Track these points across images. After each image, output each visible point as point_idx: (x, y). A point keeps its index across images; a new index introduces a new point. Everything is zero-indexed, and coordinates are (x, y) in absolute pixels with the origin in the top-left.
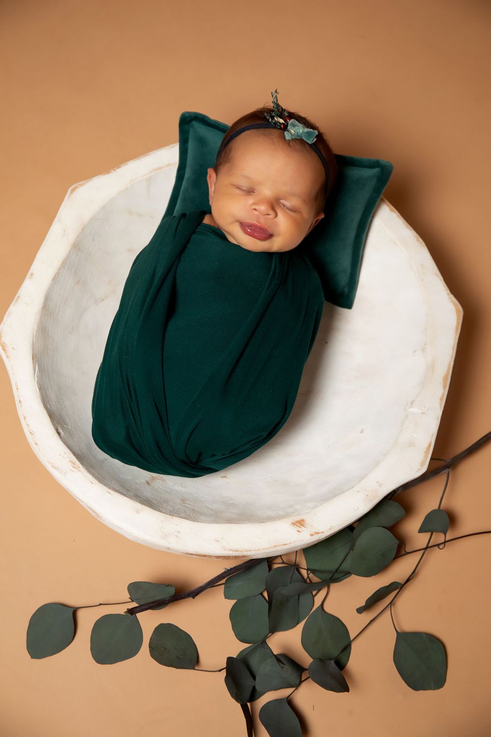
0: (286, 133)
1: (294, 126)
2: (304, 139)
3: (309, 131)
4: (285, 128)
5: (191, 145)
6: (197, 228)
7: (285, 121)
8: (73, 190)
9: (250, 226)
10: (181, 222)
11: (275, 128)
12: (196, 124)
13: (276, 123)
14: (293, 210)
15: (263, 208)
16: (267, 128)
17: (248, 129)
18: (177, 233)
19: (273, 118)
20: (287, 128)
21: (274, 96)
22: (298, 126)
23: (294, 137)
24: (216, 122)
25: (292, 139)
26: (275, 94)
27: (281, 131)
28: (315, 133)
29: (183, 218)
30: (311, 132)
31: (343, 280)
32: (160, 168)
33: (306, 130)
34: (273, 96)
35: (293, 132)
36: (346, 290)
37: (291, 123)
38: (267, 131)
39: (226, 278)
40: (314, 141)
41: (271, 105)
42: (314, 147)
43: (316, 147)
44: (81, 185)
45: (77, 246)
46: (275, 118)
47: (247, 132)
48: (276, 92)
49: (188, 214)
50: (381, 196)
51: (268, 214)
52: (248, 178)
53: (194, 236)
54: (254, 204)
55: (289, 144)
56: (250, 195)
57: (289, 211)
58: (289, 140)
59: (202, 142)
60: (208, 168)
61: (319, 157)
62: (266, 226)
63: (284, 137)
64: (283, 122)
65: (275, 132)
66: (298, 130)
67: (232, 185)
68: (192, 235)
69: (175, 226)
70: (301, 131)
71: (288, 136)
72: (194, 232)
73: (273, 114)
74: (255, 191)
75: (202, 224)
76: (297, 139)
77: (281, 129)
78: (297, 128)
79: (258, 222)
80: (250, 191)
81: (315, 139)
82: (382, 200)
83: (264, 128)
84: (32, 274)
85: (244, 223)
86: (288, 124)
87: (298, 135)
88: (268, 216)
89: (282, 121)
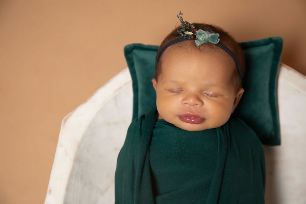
0: (196, 41)
1: (200, 34)
2: (211, 42)
3: (213, 35)
4: (195, 37)
5: (137, 67)
6: (155, 124)
7: (194, 32)
8: (65, 121)
9: (187, 116)
10: (143, 123)
11: (188, 39)
12: (135, 51)
13: (187, 36)
14: (215, 96)
15: (191, 101)
16: (182, 41)
17: (169, 45)
18: (142, 131)
19: (183, 33)
20: (196, 37)
21: (180, 17)
22: (204, 34)
23: (203, 43)
24: (149, 46)
25: (202, 45)
26: (180, 16)
27: (192, 41)
28: (217, 35)
29: (143, 120)
30: (215, 35)
31: (269, 127)
32: (120, 88)
33: (210, 35)
34: (178, 17)
35: (201, 39)
36: (273, 133)
37: (198, 33)
38: (182, 43)
39: (187, 156)
40: (218, 41)
41: (179, 24)
42: (220, 45)
43: (222, 45)
44: (70, 116)
45: (78, 160)
46: (185, 32)
47: (169, 48)
48: (180, 14)
49: (146, 115)
50: (280, 62)
51: (196, 105)
52: (175, 82)
53: (155, 130)
54: (184, 99)
55: (200, 49)
56: (180, 94)
57: (212, 98)
58: (199, 46)
59: (143, 62)
60: (152, 79)
61: (226, 51)
62: (197, 114)
63: (195, 45)
64: (192, 34)
65: (188, 43)
66: (204, 37)
67: (166, 90)
68: (153, 130)
69: (139, 127)
70: (207, 37)
71: (198, 43)
72: (154, 128)
73: (183, 30)
74: (183, 89)
75: (158, 120)
76: (205, 43)
77: (192, 39)
78: (203, 35)
79: (190, 112)
80: (180, 91)
81: (219, 40)
82: (281, 65)
83: (180, 41)
84: (50, 191)
85: (181, 115)
86: (196, 34)
87: (205, 40)
88: (197, 106)
89: (190, 33)
